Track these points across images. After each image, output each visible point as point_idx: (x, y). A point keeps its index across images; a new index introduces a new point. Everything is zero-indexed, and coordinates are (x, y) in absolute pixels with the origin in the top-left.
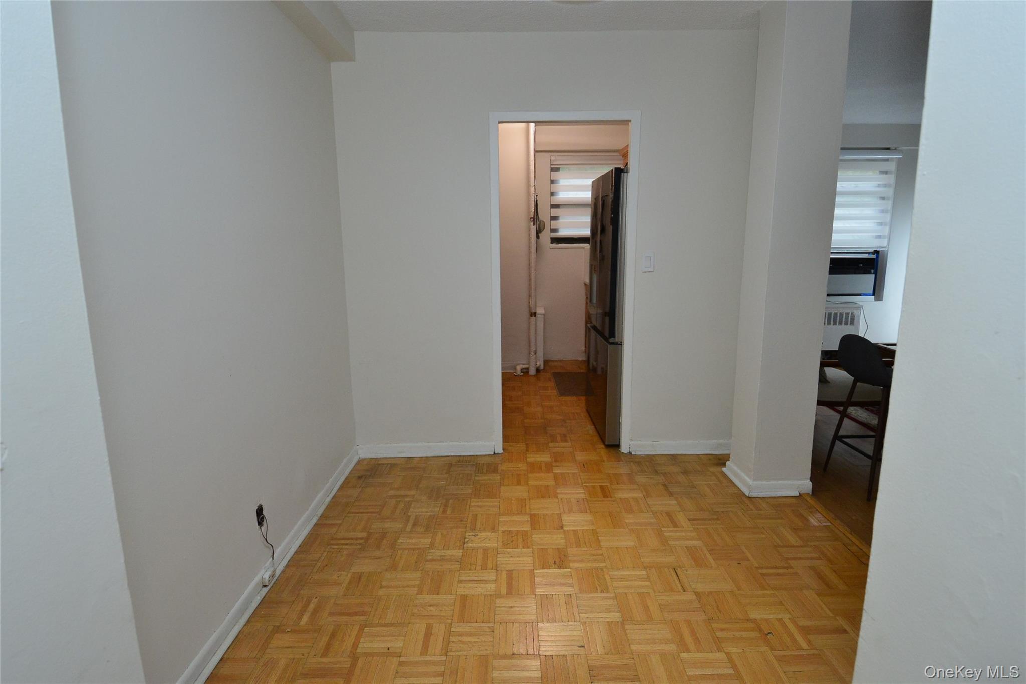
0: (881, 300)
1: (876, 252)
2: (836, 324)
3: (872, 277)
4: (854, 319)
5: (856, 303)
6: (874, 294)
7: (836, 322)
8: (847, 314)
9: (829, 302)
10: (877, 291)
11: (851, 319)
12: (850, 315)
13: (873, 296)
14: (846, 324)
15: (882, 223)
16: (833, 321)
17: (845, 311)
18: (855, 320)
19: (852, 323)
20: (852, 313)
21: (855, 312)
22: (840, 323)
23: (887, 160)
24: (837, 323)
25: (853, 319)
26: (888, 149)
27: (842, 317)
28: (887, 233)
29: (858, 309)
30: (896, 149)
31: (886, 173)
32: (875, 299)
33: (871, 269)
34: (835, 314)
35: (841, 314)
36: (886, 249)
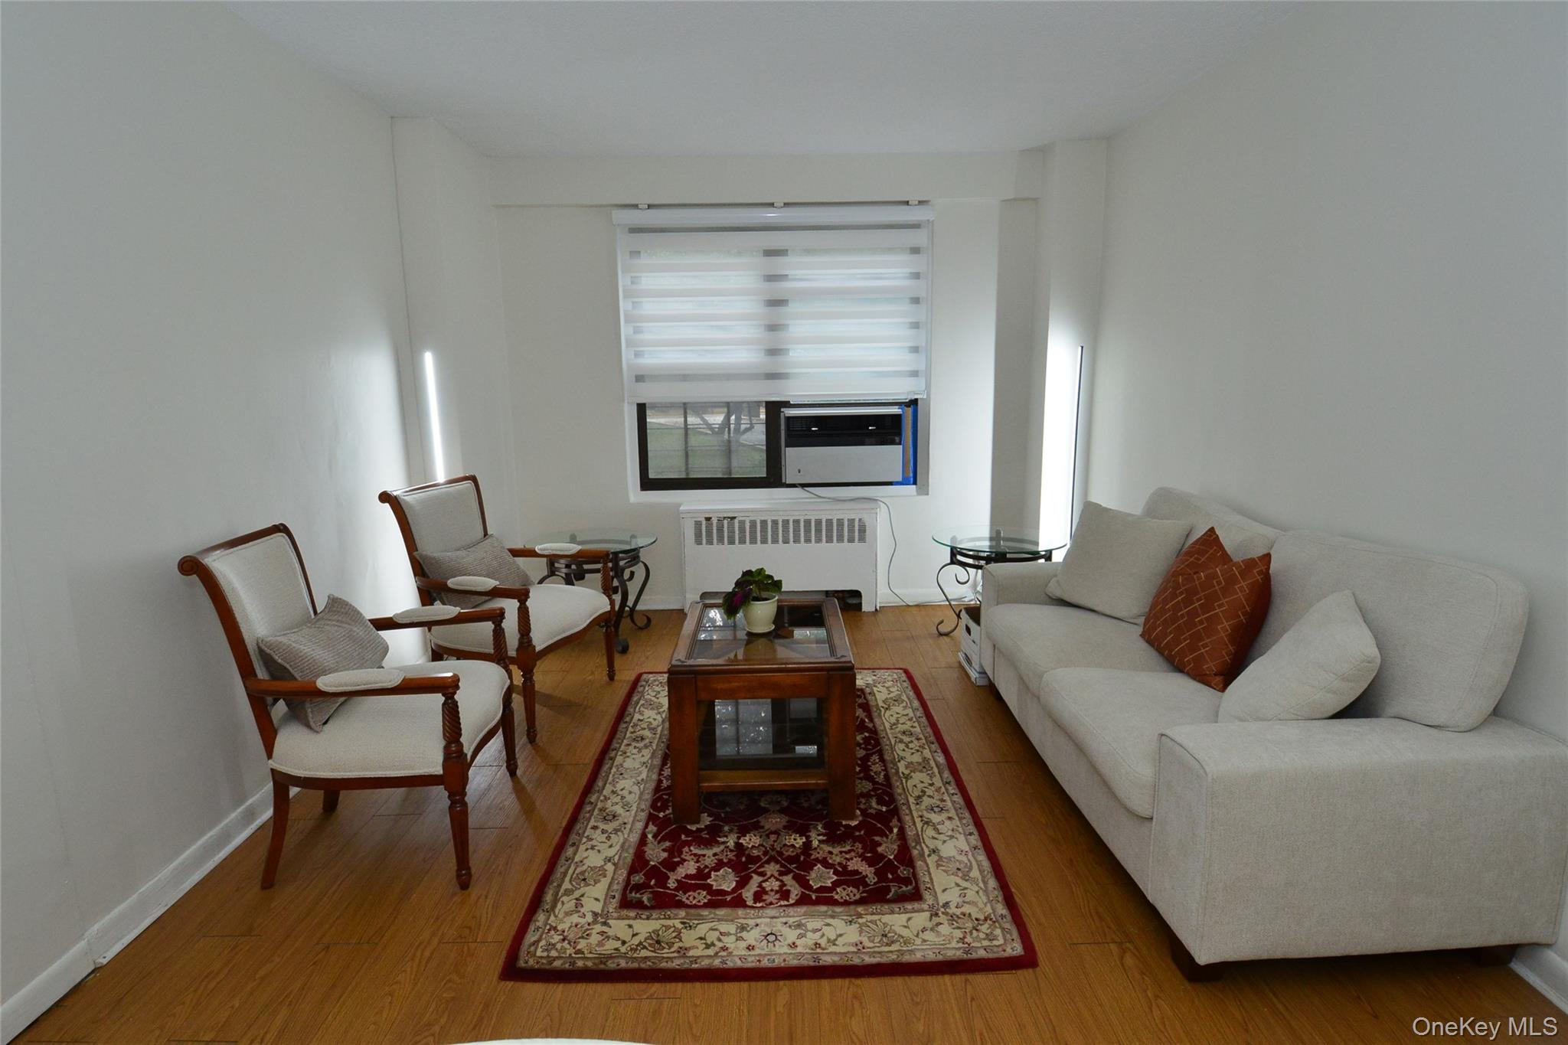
0: (929, 494)
1: (913, 403)
2: (832, 542)
4: (865, 531)
5: (872, 500)
6: (915, 483)
7: (832, 536)
8: (851, 522)
9: (820, 497)
10: (914, 474)
11: (859, 531)
12: (857, 525)
13: (914, 486)
14: (851, 540)
15: (915, 348)
16: (827, 536)
17: (846, 517)
18: (867, 533)
19: (862, 539)
20: (860, 520)
21: (867, 518)
22: (840, 539)
23: (915, 226)
24: (835, 539)
25: (863, 530)
26: (907, 203)
27: (843, 529)
28: (922, 367)
29: (873, 511)
30: (921, 203)
31: (915, 251)
32: (917, 491)
33: (896, 436)
34: (829, 522)
35: (840, 522)
36: (925, 397)
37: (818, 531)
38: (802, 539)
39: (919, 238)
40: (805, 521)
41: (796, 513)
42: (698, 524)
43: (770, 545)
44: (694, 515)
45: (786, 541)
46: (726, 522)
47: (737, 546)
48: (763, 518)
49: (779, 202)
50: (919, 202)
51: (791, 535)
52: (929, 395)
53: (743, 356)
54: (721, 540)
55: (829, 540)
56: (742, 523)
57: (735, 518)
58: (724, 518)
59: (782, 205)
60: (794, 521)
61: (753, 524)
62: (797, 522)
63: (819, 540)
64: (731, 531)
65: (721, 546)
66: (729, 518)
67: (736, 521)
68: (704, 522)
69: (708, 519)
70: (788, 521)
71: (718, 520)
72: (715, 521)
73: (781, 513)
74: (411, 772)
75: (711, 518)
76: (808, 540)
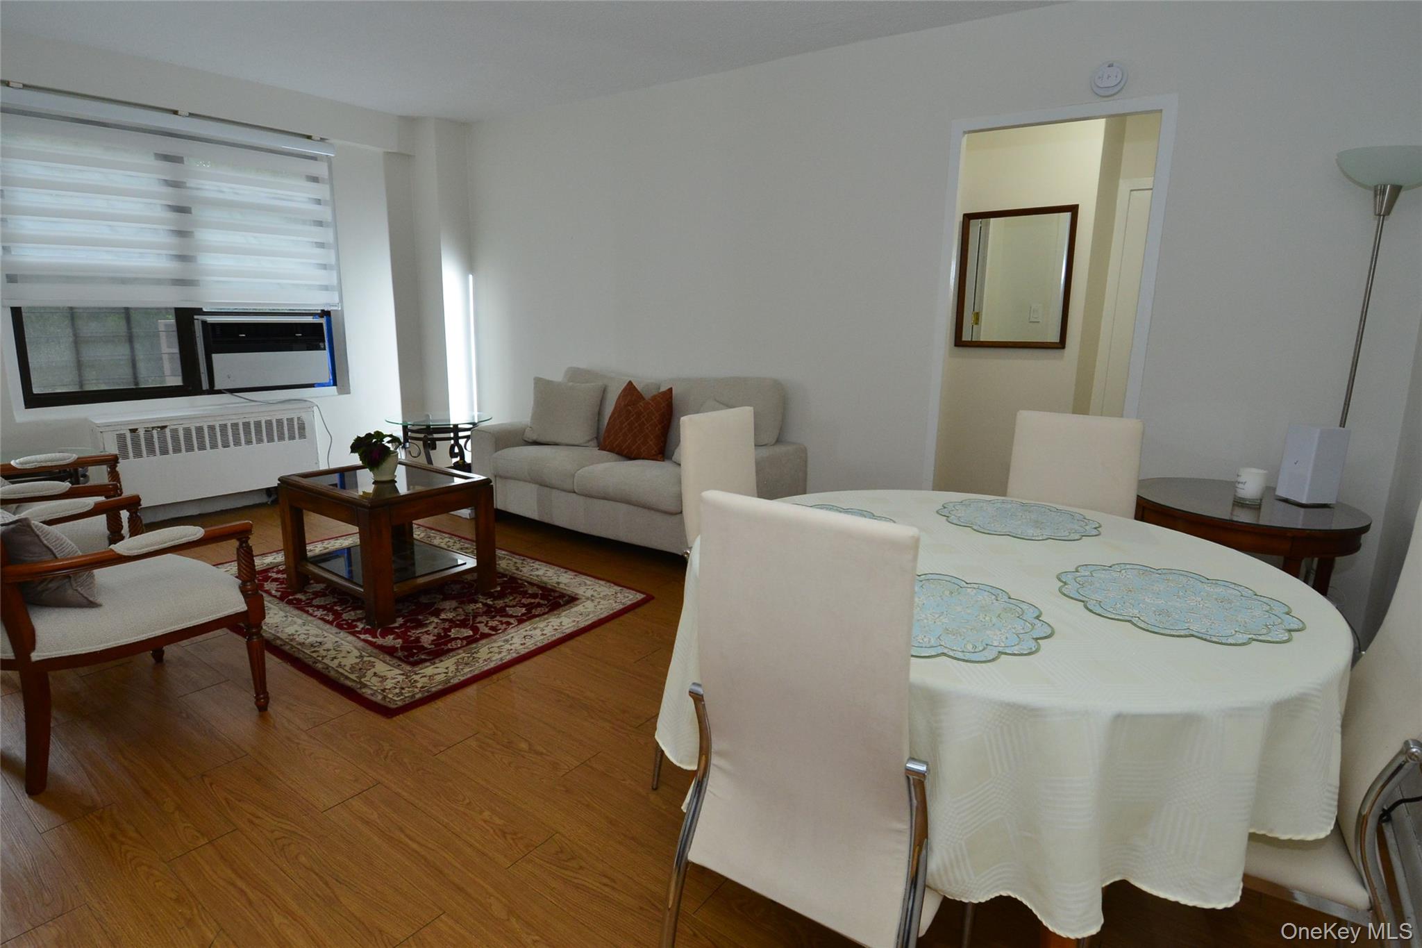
0: (349, 393)
1: (326, 314)
2: (273, 441)
3: (324, 355)
4: (304, 428)
5: (306, 401)
6: (335, 384)
7: (273, 436)
8: (290, 421)
9: (256, 401)
10: (338, 377)
11: (299, 428)
12: (296, 423)
13: (335, 387)
14: (292, 437)
15: (325, 265)
16: (268, 436)
17: (284, 417)
18: (307, 430)
19: (302, 436)
20: (299, 418)
21: (304, 416)
22: (281, 438)
23: (314, 158)
24: (276, 438)
25: (302, 427)
26: (309, 137)
27: (283, 427)
28: (335, 282)
29: (309, 410)
30: (322, 140)
31: (315, 179)
32: (338, 392)
33: (320, 342)
34: (269, 423)
35: (279, 422)
36: (340, 309)
37: (258, 431)
38: (243, 441)
39: (321, 169)
40: (244, 424)
41: (234, 417)
42: (121, 438)
43: (209, 451)
44: (117, 428)
45: (226, 445)
46: (155, 432)
47: (172, 455)
48: (198, 425)
49: (184, 110)
50: (321, 139)
51: (231, 438)
52: (342, 308)
53: (156, 261)
54: (151, 451)
55: (271, 439)
56: (174, 432)
57: (165, 427)
58: (153, 428)
59: (188, 115)
60: (232, 425)
61: (187, 431)
62: (235, 426)
63: (260, 440)
64: (163, 441)
65: (152, 458)
66: (158, 427)
67: (167, 431)
68: (128, 435)
69: (133, 431)
70: (225, 425)
71: (146, 431)
72: (141, 433)
73: (218, 418)
74: (218, 615)
75: (137, 429)
76: (249, 442)
